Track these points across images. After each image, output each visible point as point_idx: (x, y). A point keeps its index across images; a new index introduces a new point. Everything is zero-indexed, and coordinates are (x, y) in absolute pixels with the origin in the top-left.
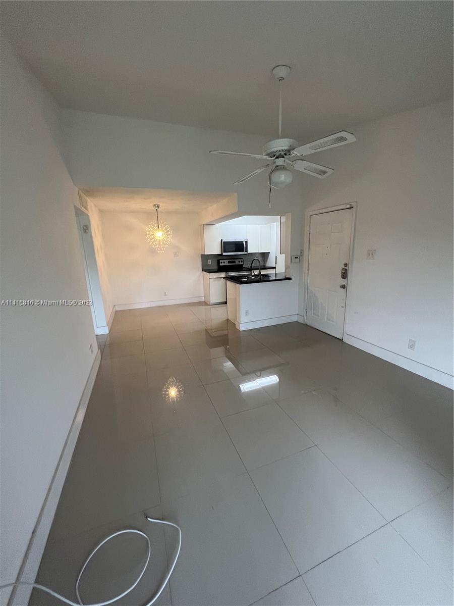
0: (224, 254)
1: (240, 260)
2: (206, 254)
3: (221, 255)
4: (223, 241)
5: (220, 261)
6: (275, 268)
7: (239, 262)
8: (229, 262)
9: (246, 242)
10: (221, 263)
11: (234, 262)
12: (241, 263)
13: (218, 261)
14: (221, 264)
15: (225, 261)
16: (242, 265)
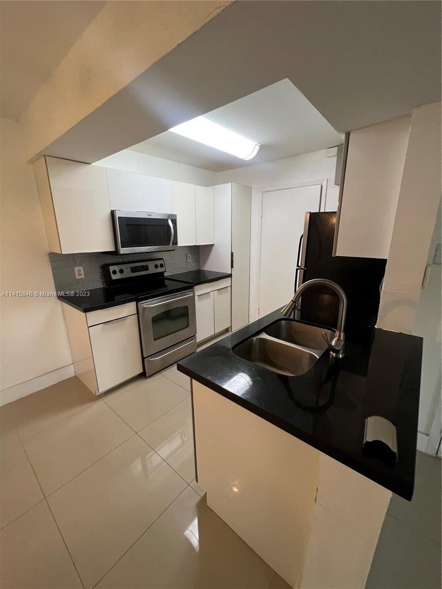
0: (123, 251)
1: (158, 263)
2: (65, 251)
3: (116, 253)
4: (118, 215)
5: (112, 268)
6: (230, 276)
7: (156, 266)
8: (134, 270)
9: (174, 222)
10: (114, 272)
11: (146, 268)
12: (160, 270)
13: (105, 269)
14: (114, 277)
15: (123, 267)
16: (162, 273)
